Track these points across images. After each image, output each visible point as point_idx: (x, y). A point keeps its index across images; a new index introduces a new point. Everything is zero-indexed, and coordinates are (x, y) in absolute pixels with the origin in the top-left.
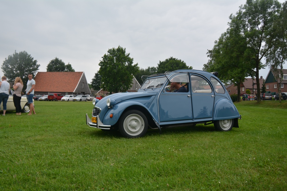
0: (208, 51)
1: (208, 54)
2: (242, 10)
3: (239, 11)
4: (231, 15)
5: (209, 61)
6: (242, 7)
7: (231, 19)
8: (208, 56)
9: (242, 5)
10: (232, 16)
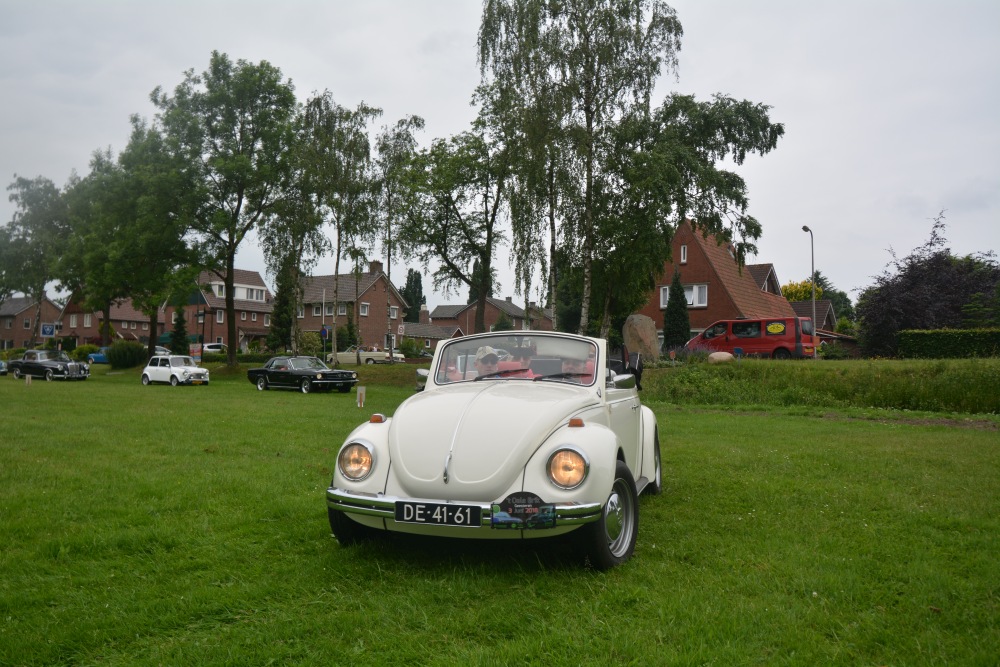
0: (14, 181)
1: (15, 191)
2: (191, 85)
3: (184, 84)
4: (157, 90)
5: (17, 218)
6: (192, 77)
7: (155, 101)
8: (13, 197)
9: (192, 70)
10: (161, 94)
